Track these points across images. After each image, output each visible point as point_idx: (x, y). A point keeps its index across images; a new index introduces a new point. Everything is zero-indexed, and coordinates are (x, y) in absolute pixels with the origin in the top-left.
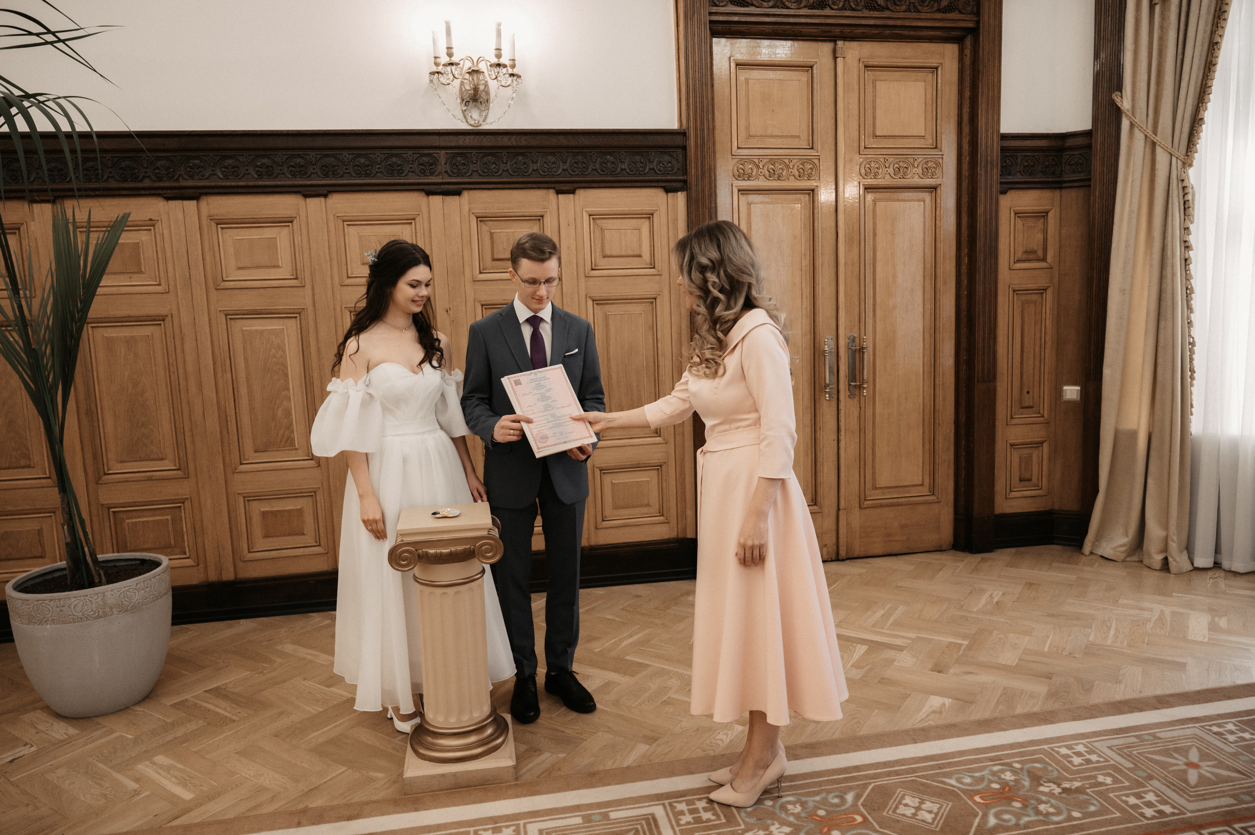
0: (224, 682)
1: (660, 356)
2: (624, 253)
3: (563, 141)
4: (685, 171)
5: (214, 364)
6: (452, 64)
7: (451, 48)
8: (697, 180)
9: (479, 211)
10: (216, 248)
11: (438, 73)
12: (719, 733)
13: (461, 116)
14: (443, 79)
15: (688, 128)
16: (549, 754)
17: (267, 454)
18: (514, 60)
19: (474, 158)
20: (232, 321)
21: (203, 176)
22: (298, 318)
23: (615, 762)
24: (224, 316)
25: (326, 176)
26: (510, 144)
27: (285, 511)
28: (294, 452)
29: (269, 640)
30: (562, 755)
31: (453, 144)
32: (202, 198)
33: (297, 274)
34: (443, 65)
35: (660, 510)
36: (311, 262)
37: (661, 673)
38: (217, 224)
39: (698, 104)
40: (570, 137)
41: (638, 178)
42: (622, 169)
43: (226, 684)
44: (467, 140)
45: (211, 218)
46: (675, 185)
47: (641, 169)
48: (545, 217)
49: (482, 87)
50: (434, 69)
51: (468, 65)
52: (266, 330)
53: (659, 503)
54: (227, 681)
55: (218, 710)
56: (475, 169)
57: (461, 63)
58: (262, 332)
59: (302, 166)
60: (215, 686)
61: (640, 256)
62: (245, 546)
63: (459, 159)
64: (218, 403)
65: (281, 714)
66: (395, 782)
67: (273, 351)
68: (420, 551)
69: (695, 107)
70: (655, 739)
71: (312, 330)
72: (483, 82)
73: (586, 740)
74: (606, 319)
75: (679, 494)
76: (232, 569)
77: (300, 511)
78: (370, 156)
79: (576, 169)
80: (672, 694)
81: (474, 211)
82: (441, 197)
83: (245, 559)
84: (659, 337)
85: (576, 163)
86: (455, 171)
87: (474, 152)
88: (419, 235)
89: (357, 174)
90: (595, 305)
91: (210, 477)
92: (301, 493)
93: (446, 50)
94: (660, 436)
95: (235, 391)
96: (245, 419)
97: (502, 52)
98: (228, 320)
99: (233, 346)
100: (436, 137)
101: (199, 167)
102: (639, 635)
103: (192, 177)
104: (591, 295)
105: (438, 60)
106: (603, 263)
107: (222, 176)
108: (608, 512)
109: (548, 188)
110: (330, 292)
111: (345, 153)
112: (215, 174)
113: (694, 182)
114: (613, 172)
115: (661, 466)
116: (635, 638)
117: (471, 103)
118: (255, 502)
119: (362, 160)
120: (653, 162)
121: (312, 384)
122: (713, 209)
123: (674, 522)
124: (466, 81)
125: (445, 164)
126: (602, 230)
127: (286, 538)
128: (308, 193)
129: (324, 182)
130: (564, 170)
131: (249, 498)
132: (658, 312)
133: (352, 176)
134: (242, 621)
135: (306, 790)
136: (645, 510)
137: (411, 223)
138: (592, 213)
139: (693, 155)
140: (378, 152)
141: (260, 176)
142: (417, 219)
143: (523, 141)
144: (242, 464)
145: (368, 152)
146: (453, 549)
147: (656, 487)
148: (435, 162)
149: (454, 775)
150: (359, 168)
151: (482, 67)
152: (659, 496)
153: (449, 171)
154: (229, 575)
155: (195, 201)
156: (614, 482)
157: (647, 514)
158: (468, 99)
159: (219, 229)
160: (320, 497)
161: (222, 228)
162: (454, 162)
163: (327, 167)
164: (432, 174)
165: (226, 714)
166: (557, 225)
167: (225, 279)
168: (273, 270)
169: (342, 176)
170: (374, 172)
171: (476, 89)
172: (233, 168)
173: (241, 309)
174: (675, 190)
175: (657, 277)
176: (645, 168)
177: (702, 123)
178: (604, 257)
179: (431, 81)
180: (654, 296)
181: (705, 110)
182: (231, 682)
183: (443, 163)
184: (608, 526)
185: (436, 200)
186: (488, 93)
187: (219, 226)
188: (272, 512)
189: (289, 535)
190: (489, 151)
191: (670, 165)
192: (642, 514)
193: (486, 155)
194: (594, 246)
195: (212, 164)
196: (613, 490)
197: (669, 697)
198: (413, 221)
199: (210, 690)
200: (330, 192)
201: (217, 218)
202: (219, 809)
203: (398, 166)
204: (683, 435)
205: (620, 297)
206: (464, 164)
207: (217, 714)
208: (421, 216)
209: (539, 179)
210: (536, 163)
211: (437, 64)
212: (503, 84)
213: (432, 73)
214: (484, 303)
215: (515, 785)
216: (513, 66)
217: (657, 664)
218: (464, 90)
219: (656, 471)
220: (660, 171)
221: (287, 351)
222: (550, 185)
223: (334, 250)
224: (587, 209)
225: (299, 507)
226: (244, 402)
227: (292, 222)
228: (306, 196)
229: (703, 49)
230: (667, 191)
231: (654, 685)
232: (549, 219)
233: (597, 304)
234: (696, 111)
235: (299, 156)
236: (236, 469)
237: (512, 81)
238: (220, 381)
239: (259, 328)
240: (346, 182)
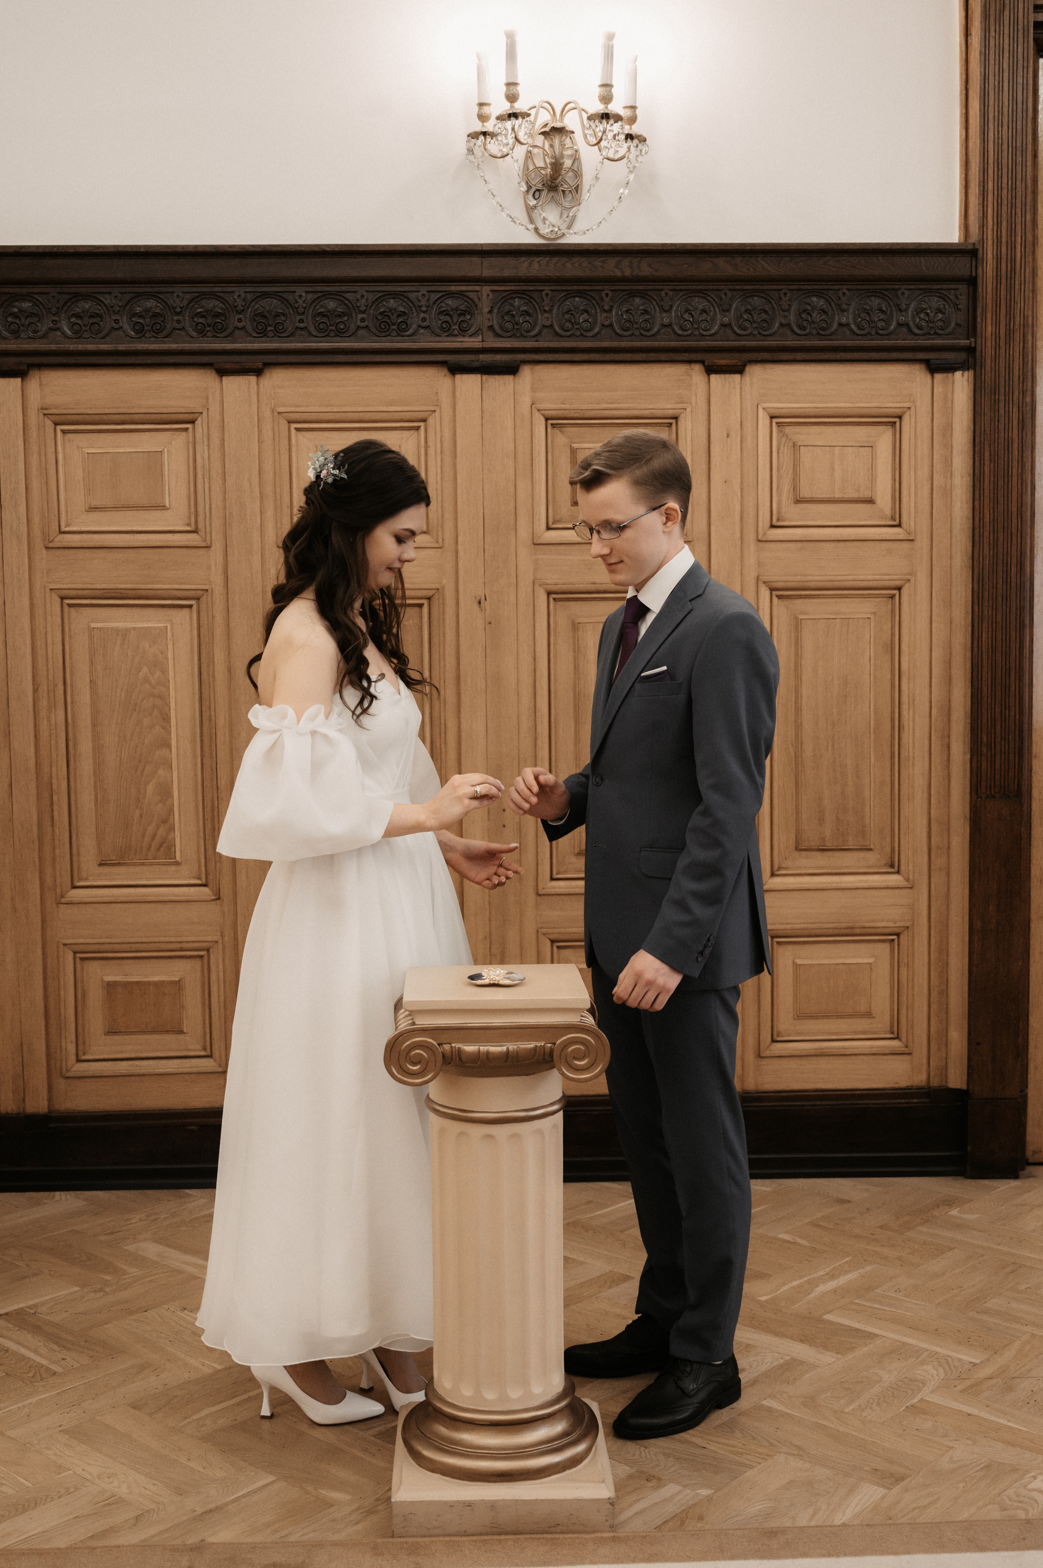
0: (30, 1303)
1: (905, 707)
2: (838, 495)
3: (725, 267)
4: (972, 329)
5: (35, 690)
6: (514, 115)
7: (515, 84)
8: (997, 346)
9: (552, 403)
10: (52, 471)
11: (485, 134)
12: (1035, 1478)
13: (523, 216)
14: (493, 146)
15: (982, 240)
16: (678, 1488)
17: (123, 869)
18: (633, 108)
19: (547, 301)
20: (73, 610)
21: (35, 332)
22: (195, 608)
23: (814, 1514)
24: (59, 600)
25: (263, 334)
26: (618, 273)
27: (149, 983)
28: (173, 868)
29: (112, 1233)
30: (705, 1492)
31: (507, 273)
32: (31, 372)
33: (196, 522)
34: (498, 118)
35: (892, 1026)
36: (225, 500)
37: (899, 1351)
38: (56, 424)
39: (1005, 192)
40: (738, 259)
41: (875, 343)
42: (841, 325)
43: (35, 1306)
44: (536, 266)
45: (45, 412)
46: (950, 356)
47: (880, 324)
48: (681, 421)
49: (568, 163)
50: (478, 127)
51: (543, 118)
52: (134, 629)
53: (892, 1010)
54: (37, 1301)
55: (23, 1351)
56: (548, 323)
57: (533, 112)
58: (126, 632)
59: (218, 315)
60: (16, 1307)
61: (871, 501)
62: (72, 1048)
63: (517, 302)
64: (38, 764)
65: (142, 1368)
66: (370, 1512)
67: (145, 670)
68: (447, 1047)
69: (999, 197)
70: (900, 1479)
71: (219, 631)
72: (569, 152)
73: (751, 1467)
74: (796, 629)
75: (934, 995)
76: (42, 1091)
77: (178, 985)
78: (347, 295)
79: (747, 325)
80: (926, 1394)
81: (540, 406)
82: (479, 376)
83: (69, 1074)
84: (905, 666)
85: (747, 311)
86: (509, 326)
87: (547, 288)
88: (431, 451)
89: (320, 330)
90: (775, 600)
91: (15, 909)
92: (181, 950)
93: (504, 88)
94: (898, 872)
95: (71, 744)
96: (86, 799)
97: (614, 90)
98: (66, 608)
99: (71, 658)
100: (476, 260)
101: (31, 315)
102: (852, 1276)
103: (16, 334)
104: (766, 578)
105: (486, 110)
106: (793, 513)
107: (69, 332)
108: (785, 1022)
109: (690, 362)
110: (256, 559)
111: (300, 290)
112: (59, 329)
113: (989, 351)
114: (824, 329)
115: (898, 935)
116: (842, 1280)
117: (544, 193)
118: (95, 964)
119: (331, 305)
120: (906, 310)
121: (213, 736)
122: (1029, 408)
123: (920, 1053)
124: (536, 151)
125: (490, 312)
126: (795, 447)
127: (148, 1037)
128: (228, 366)
129: (256, 346)
130: (723, 325)
131: (84, 956)
132: (905, 617)
133: (311, 334)
134: (57, 1194)
135: (200, 1511)
136: (862, 1024)
137: (417, 428)
138: (776, 413)
139: (989, 296)
140: (362, 289)
141: (140, 332)
142: (431, 421)
143: (645, 268)
144: (74, 887)
145: (343, 288)
146: (512, 1047)
147: (887, 980)
148: (470, 310)
149: (493, 1506)
150: (325, 320)
151: (572, 121)
152: (892, 995)
153: (496, 327)
154: (37, 1104)
155: (19, 380)
156: (799, 962)
157: (865, 1033)
158: (540, 186)
159: (59, 433)
160: (216, 958)
161: (64, 432)
162: (507, 308)
163: (264, 316)
164: (463, 332)
165: (38, 1359)
166: (705, 435)
167: (63, 529)
168: (155, 514)
169: (292, 335)
170: (353, 327)
171: (557, 166)
172: (91, 317)
173: (90, 586)
174: (949, 368)
175: (906, 545)
176: (888, 324)
177: (1012, 231)
178: (798, 501)
179: (470, 151)
180: (898, 583)
181: (1019, 205)
182: (43, 1304)
183: (486, 310)
184: (784, 1053)
185: (469, 383)
186: (578, 174)
187: (59, 428)
188: (126, 985)
189: (153, 1032)
190: (575, 287)
191: (940, 316)
192: (856, 1033)
193: (570, 295)
194: (779, 479)
195: (54, 310)
196: (796, 978)
197: (922, 1400)
198: (422, 424)
199: (6, 1314)
200: (268, 365)
201: (54, 411)
202: (37, 1531)
203: (399, 316)
204: (948, 875)
205: (827, 585)
206: (527, 313)
207: (24, 1358)
208: (437, 413)
209: (673, 344)
210: (668, 311)
211: (483, 118)
212: (611, 156)
213: (474, 136)
214: (554, 588)
215: (613, 1539)
216: (633, 120)
217: (891, 1334)
218: (531, 167)
219: (887, 946)
220: (919, 328)
221: (171, 673)
222: (693, 356)
223: (269, 476)
224: (768, 404)
225: (177, 979)
226: (85, 766)
227: (193, 422)
228: (222, 372)
229: (1020, 80)
230: (933, 369)
231: (889, 1375)
232: (689, 424)
233: (779, 597)
234: (999, 205)
235: (214, 295)
236: (62, 897)
237: (629, 148)
238: (44, 725)
239: (121, 625)
240: (299, 345)
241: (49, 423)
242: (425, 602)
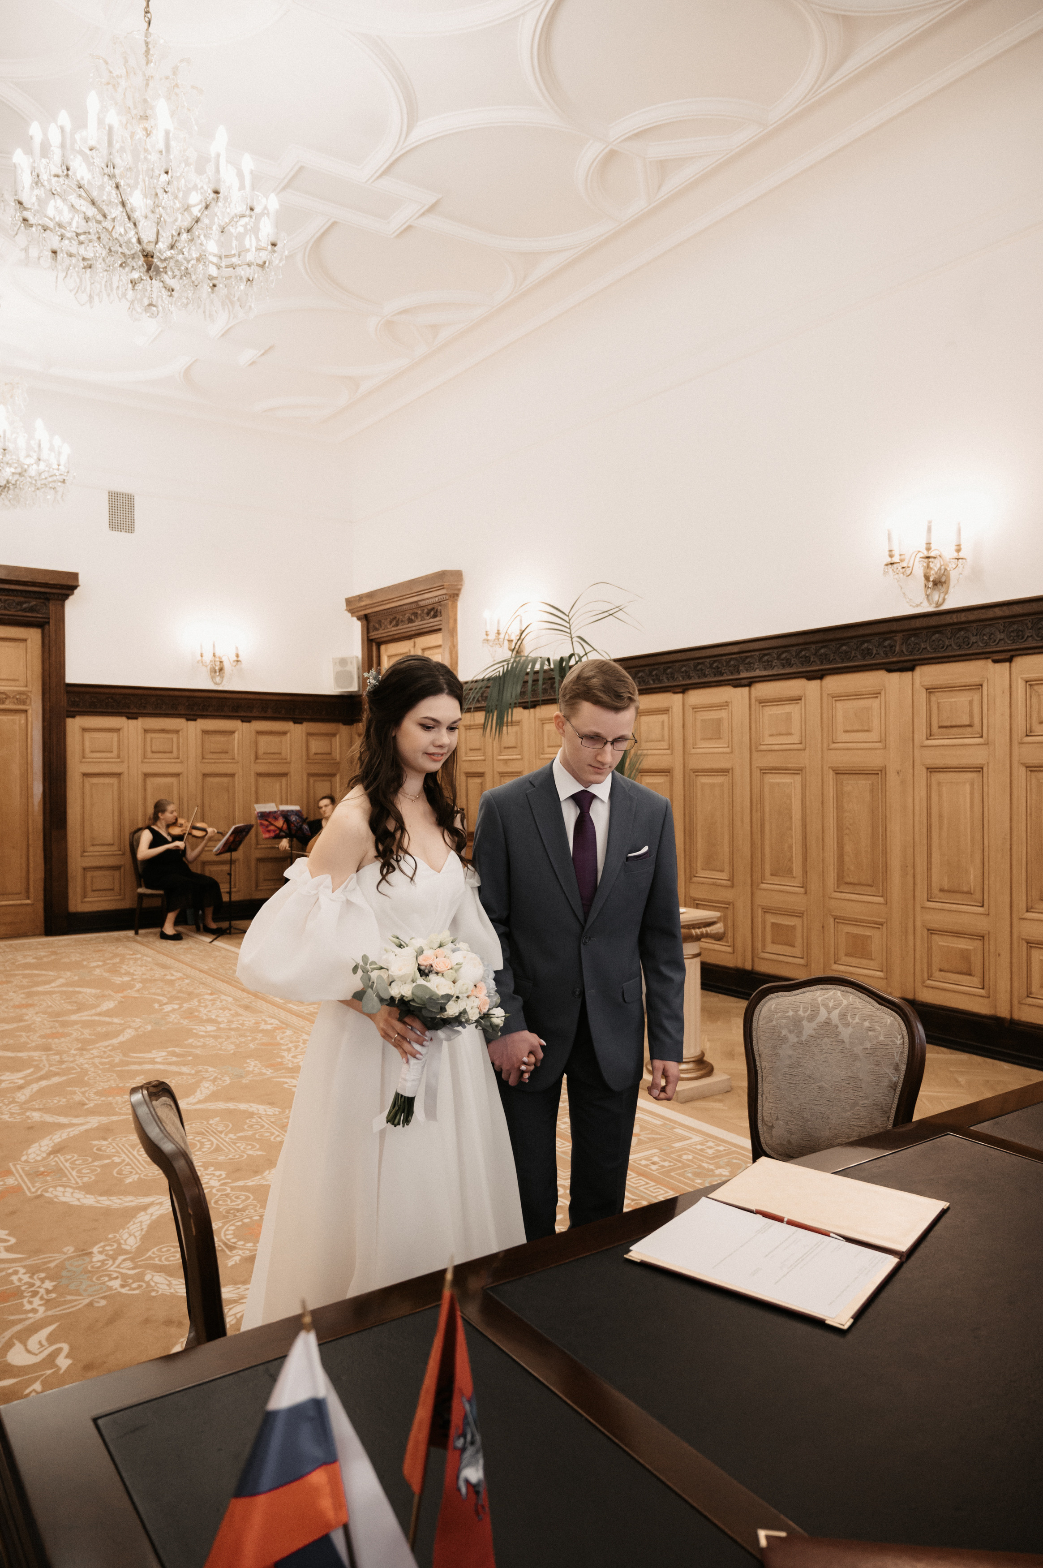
5: (751, 806)
7: (891, 550)
9: (928, 683)
10: (758, 721)
13: (924, 600)
17: (777, 878)
18: (957, 547)
19: (924, 637)
20: (764, 774)
24: (760, 771)
25: (825, 662)
26: (951, 621)
27: (785, 925)
28: (793, 879)
31: (906, 627)
32: (751, 684)
33: (802, 740)
36: (809, 731)
38: (759, 703)
44: (917, 623)
45: (755, 699)
48: (984, 686)
52: (782, 782)
56: (925, 647)
58: (779, 784)
62: (760, 947)
63: (911, 639)
67: (784, 799)
71: (808, 784)
76: (750, 961)
77: (793, 927)
78: (849, 644)
79: (1012, 638)
81: (923, 684)
82: (897, 673)
85: (1011, 632)
86: (916, 649)
87: (924, 632)
89: (841, 659)
90: (1029, 772)
95: (762, 827)
96: (767, 849)
97: (936, 544)
98: (761, 774)
99: (762, 793)
100: (894, 623)
101: (752, 663)
103: (747, 671)
104: (1023, 762)
106: (1038, 729)
107: (762, 669)
108: (1035, 988)
109: (987, 658)
110: (819, 754)
111: (833, 643)
112: (759, 668)
117: (934, 587)
118: (768, 914)
119: (844, 648)
125: (902, 644)
126: (1039, 695)
128: (809, 677)
130: (1000, 640)
131: (766, 911)
133: (836, 661)
137: (877, 697)
138: (1028, 679)
141: (783, 666)
143: (962, 618)
144: (762, 883)
145: (848, 641)
148: (893, 644)
153: (908, 650)
155: (747, 688)
159: (763, 707)
160: (805, 919)
161: (766, 706)
162: (907, 642)
163: (822, 656)
164: (891, 654)
167: (760, 743)
168: (789, 737)
169: (831, 662)
173: (769, 766)
178: (1041, 722)
183: (900, 644)
184: (1031, 1003)
185: (895, 676)
186: (948, 578)
187: (762, 704)
188: (778, 924)
189: (786, 945)
190: (935, 630)
193: (934, 633)
194: (1030, 712)
195: (758, 661)
196: (1040, 967)
198: (879, 695)
200: (824, 675)
201: (761, 699)
203: (868, 650)
206: (918, 643)
208: (884, 690)
209: (978, 651)
210: (975, 636)
214: (929, 766)
216: (959, 550)
218: (926, 577)
221: (794, 801)
222: (987, 656)
224: (1023, 676)
225: (794, 924)
228: (808, 679)
232: (987, 688)
233: (1031, 771)
235: (806, 649)
236: (758, 886)
237: (958, 564)
238: (754, 818)
239: (778, 781)
240: (834, 666)
241: (757, 703)
242: (880, 772)
